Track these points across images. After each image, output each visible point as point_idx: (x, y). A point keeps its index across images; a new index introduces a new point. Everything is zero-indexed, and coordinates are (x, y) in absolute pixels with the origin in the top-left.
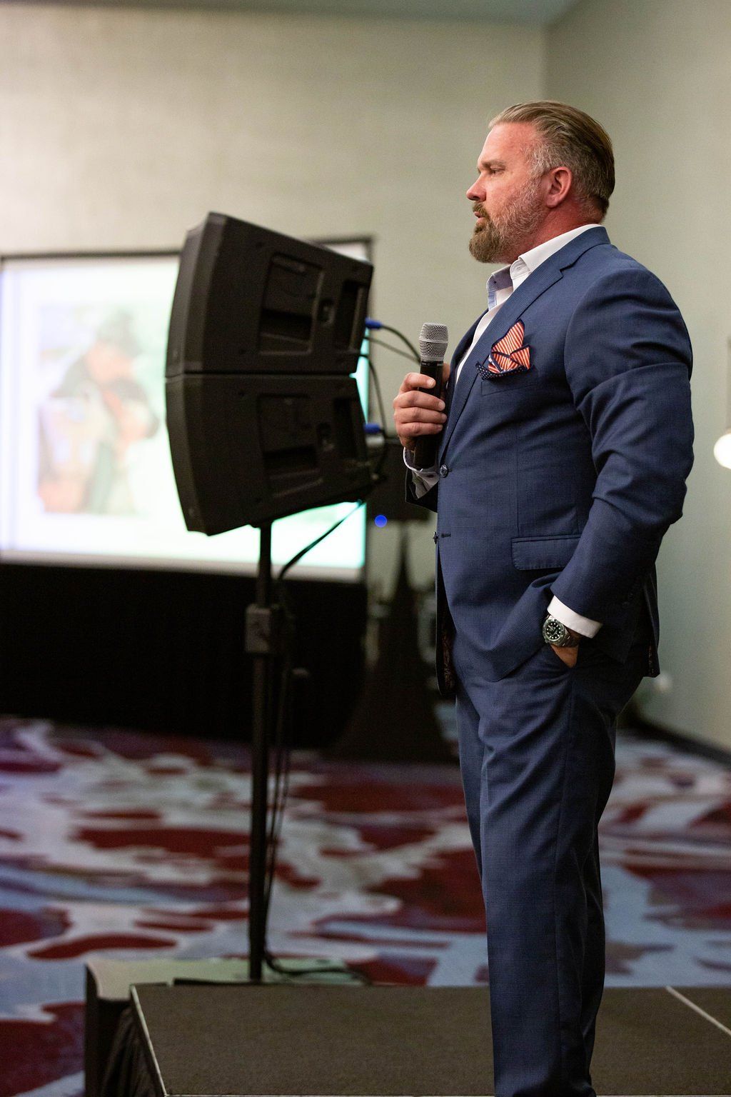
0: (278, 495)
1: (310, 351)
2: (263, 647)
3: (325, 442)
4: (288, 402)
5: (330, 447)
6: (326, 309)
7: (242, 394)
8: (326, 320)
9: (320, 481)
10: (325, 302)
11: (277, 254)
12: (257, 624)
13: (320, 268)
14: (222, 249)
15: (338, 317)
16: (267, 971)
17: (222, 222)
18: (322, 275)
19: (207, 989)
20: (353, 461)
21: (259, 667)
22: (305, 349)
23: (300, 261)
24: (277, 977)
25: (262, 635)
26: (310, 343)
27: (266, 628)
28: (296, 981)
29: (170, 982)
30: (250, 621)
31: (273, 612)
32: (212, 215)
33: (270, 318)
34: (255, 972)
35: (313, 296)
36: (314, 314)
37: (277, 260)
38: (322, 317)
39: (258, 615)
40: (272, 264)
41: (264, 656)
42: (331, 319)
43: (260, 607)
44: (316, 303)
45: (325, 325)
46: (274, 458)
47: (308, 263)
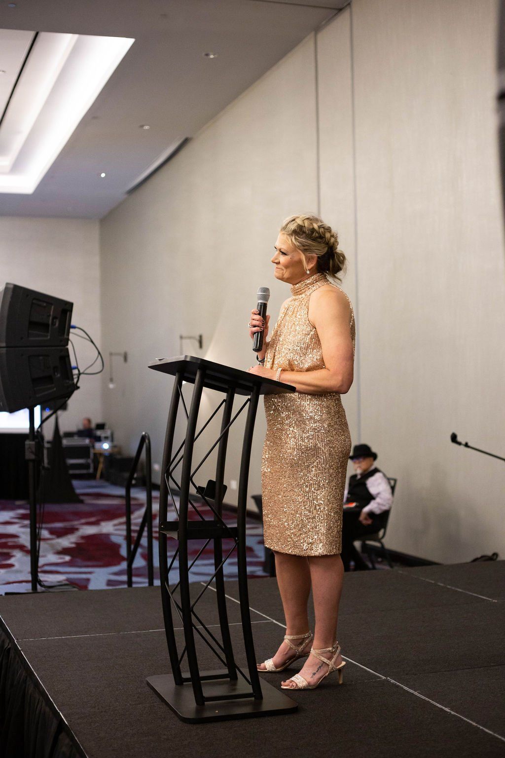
0: (37, 396)
1: (49, 337)
2: (33, 457)
3: (56, 374)
4: (41, 358)
5: (58, 375)
6: (55, 320)
7: (22, 355)
8: (55, 324)
9: (55, 389)
10: (54, 318)
11: (34, 299)
12: (30, 448)
13: (52, 304)
14: (12, 297)
15: (59, 324)
16: (39, 587)
17: (12, 286)
18: (53, 307)
19: (18, 596)
20: (67, 381)
21: (31, 465)
22: (48, 336)
23: (43, 301)
24: (43, 589)
25: (32, 452)
26: (49, 334)
27: (34, 450)
28: (51, 590)
29: (3, 594)
30: (27, 447)
31: (36, 443)
32: (7, 284)
33: (33, 324)
34: (34, 588)
35: (49, 316)
36: (50, 322)
37: (34, 301)
38: (53, 323)
39: (30, 444)
40: (32, 303)
41: (33, 461)
42: (57, 325)
43: (30, 441)
44: (51, 318)
45: (55, 327)
46: (36, 381)
47: (47, 303)
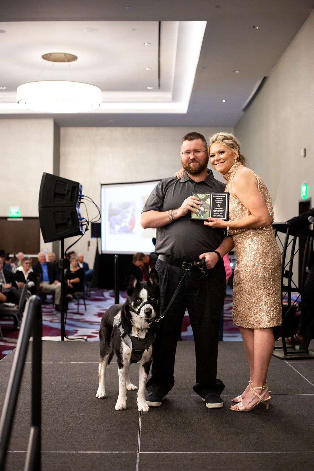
0: (59, 234)
1: (65, 202)
3: (69, 222)
4: (61, 213)
5: (70, 223)
6: (69, 192)
7: (50, 212)
8: (69, 195)
9: (68, 230)
10: (68, 191)
11: (57, 181)
13: (67, 183)
17: (45, 174)
18: (68, 185)
21: (62, 271)
23: (63, 182)
26: (65, 200)
32: (44, 173)
33: (56, 195)
35: (66, 190)
36: (66, 193)
37: (57, 182)
38: (68, 194)
40: (56, 183)
42: (70, 195)
46: (58, 226)
47: (64, 183)
